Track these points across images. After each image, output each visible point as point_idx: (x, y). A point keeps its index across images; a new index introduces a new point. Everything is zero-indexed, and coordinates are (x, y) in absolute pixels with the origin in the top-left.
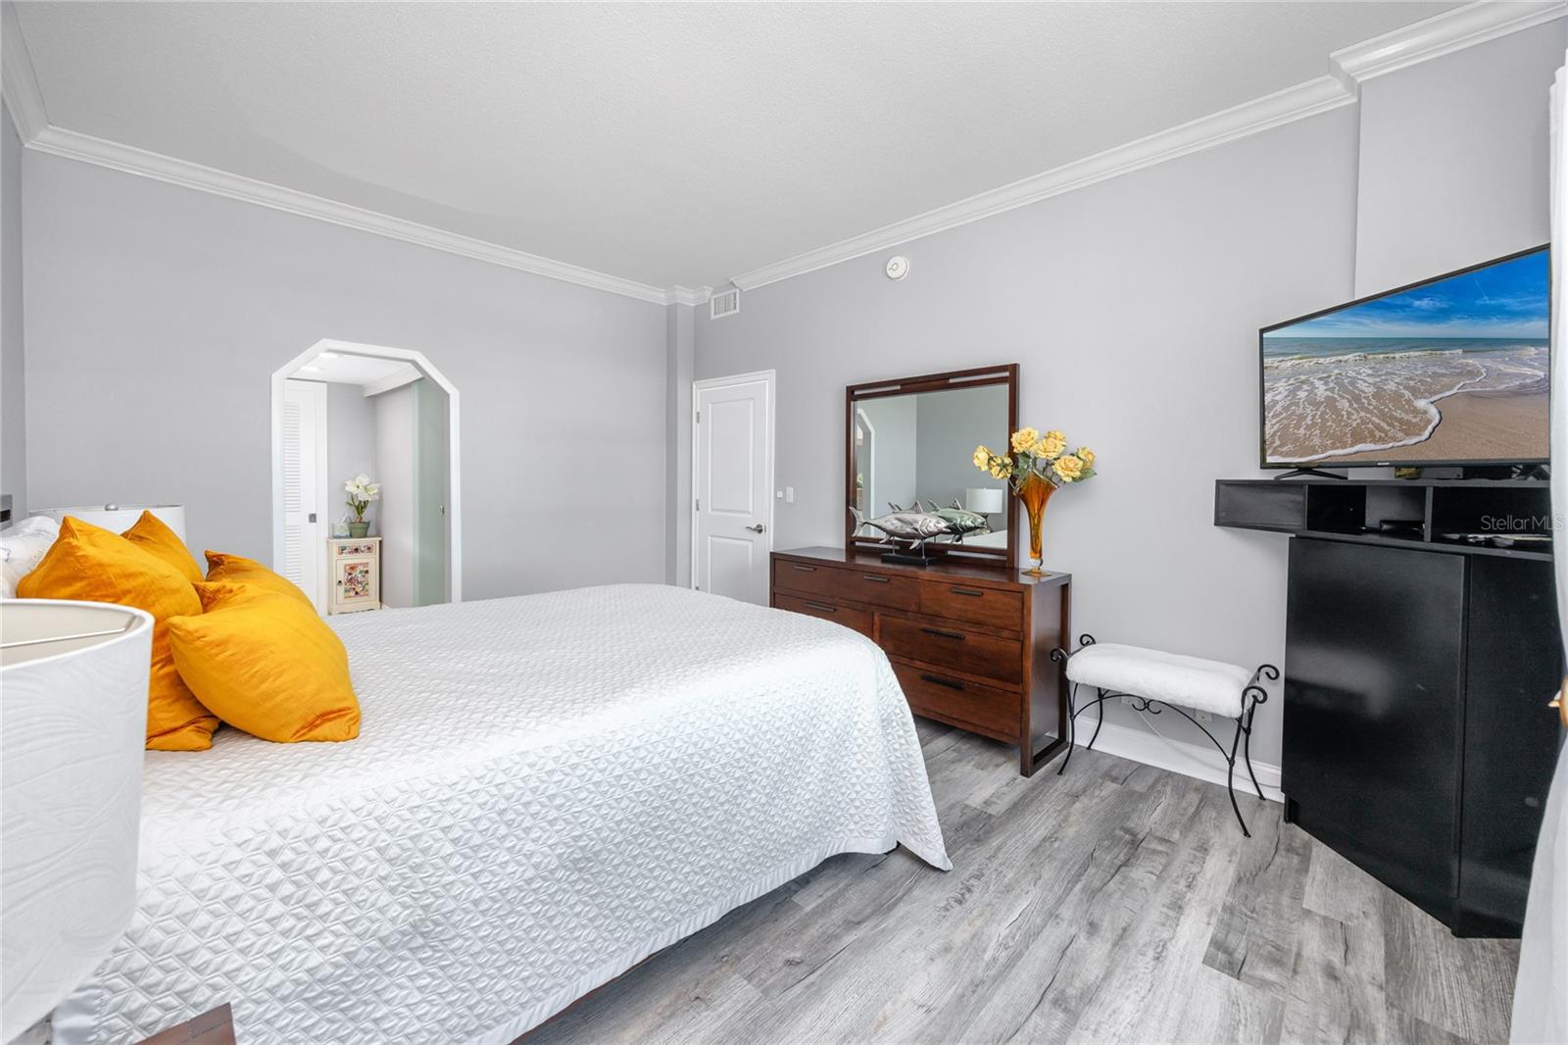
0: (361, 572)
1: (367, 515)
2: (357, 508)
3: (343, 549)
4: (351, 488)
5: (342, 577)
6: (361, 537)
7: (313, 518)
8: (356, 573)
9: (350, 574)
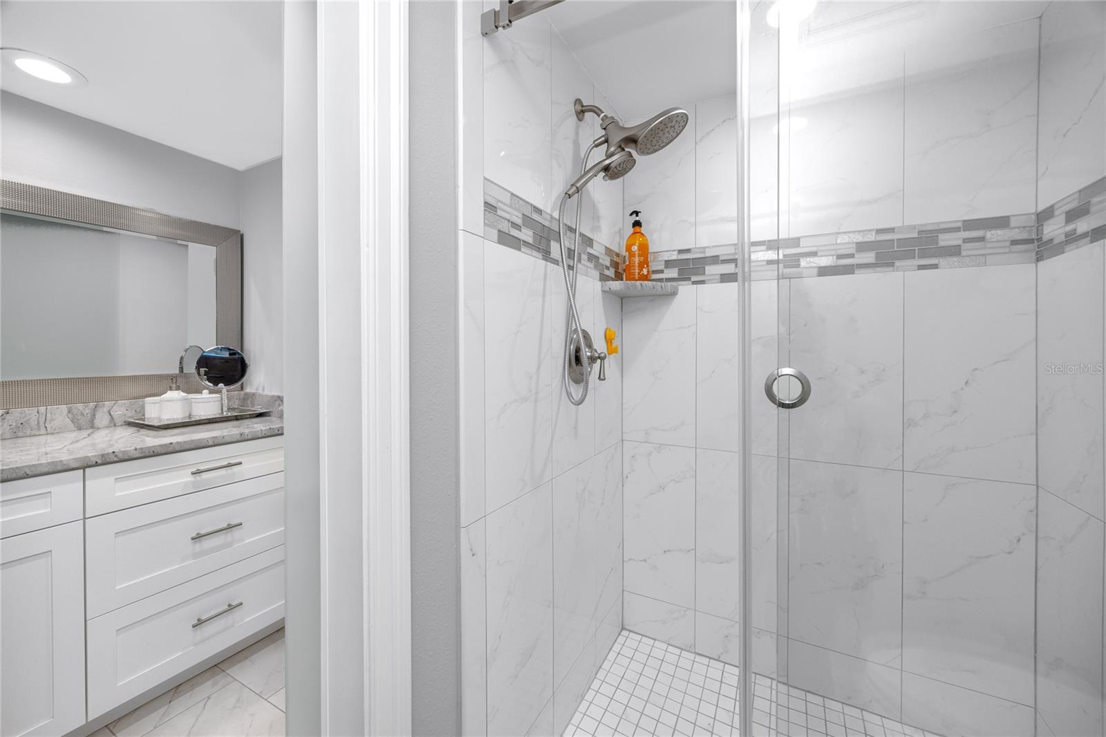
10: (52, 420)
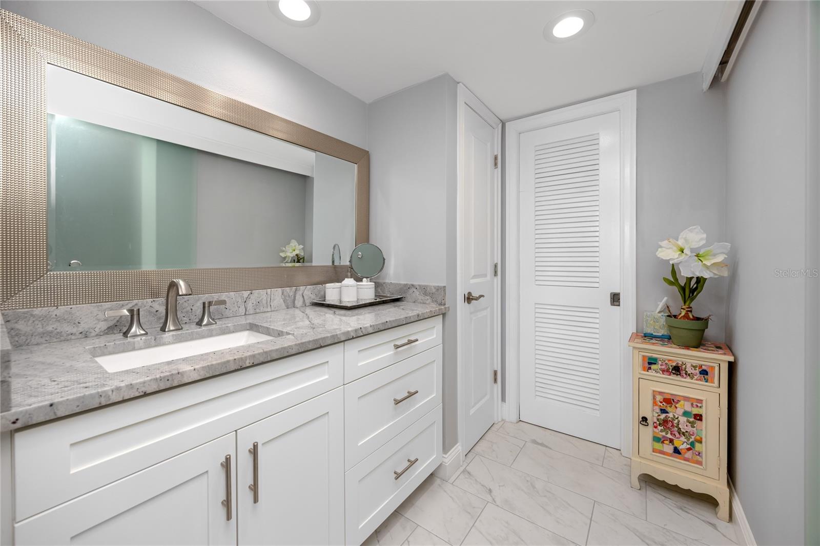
0: (686, 414)
1: (702, 305)
2: (683, 289)
3: (651, 363)
4: (668, 253)
5: (652, 414)
6: (687, 347)
7: (615, 299)
8: (676, 412)
9: (663, 411)
10: (274, 300)
